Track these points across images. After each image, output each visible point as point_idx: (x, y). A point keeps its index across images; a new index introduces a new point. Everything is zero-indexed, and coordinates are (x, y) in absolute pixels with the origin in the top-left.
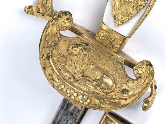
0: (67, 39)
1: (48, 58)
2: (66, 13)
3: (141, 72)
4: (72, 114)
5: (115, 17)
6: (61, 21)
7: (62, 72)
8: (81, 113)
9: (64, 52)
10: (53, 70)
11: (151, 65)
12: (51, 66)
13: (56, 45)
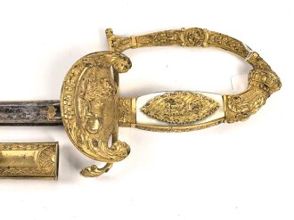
0: (109, 73)
1: (87, 65)
2: (130, 63)
3: (118, 148)
4: (38, 114)
5: (148, 104)
6: (121, 61)
7: (83, 82)
8: (45, 121)
9: (99, 77)
10: (79, 74)
11: (129, 153)
12: (81, 71)
13: (101, 66)
